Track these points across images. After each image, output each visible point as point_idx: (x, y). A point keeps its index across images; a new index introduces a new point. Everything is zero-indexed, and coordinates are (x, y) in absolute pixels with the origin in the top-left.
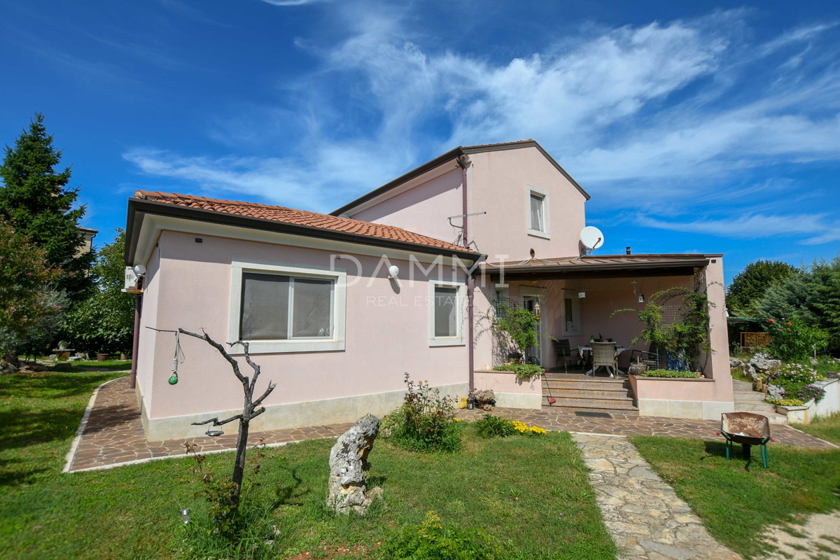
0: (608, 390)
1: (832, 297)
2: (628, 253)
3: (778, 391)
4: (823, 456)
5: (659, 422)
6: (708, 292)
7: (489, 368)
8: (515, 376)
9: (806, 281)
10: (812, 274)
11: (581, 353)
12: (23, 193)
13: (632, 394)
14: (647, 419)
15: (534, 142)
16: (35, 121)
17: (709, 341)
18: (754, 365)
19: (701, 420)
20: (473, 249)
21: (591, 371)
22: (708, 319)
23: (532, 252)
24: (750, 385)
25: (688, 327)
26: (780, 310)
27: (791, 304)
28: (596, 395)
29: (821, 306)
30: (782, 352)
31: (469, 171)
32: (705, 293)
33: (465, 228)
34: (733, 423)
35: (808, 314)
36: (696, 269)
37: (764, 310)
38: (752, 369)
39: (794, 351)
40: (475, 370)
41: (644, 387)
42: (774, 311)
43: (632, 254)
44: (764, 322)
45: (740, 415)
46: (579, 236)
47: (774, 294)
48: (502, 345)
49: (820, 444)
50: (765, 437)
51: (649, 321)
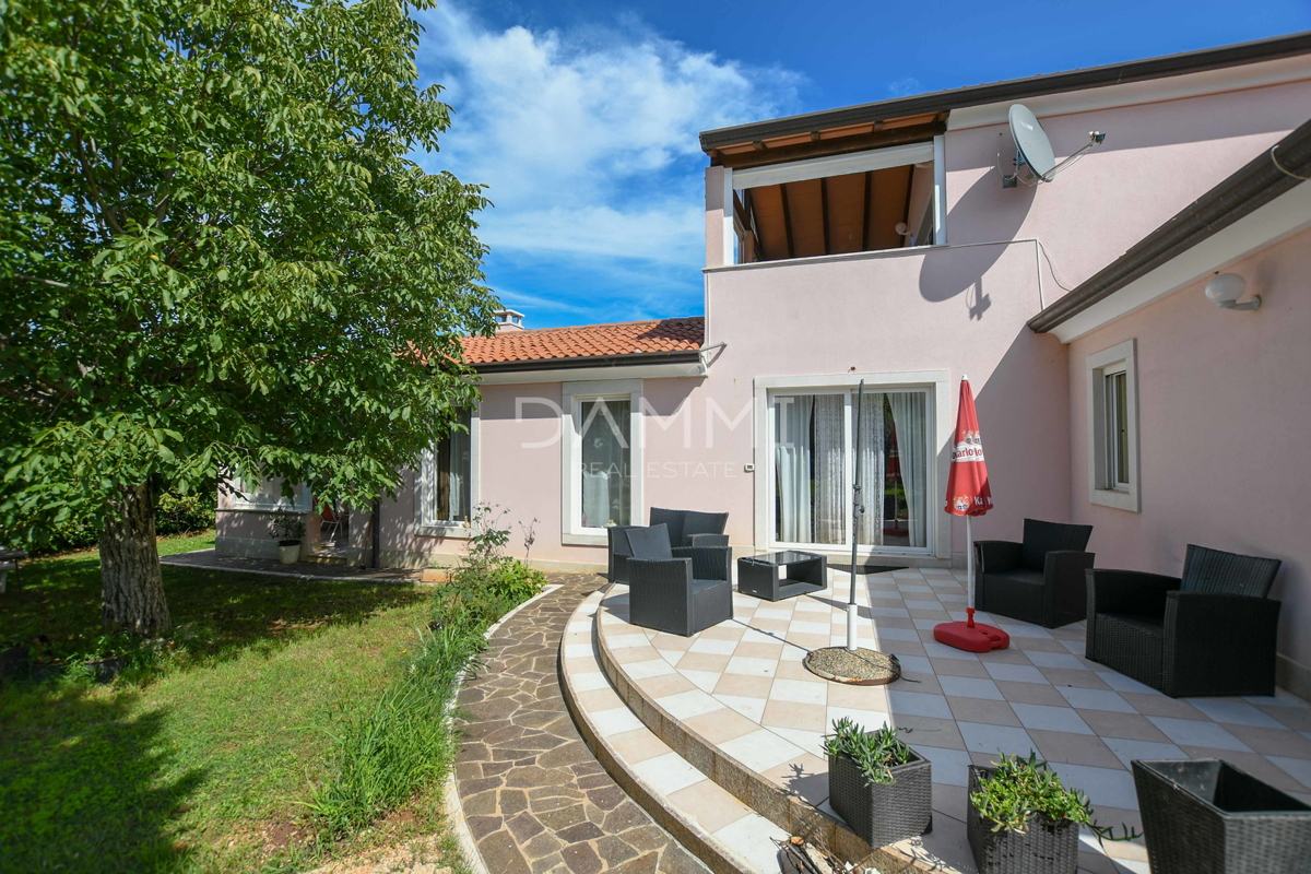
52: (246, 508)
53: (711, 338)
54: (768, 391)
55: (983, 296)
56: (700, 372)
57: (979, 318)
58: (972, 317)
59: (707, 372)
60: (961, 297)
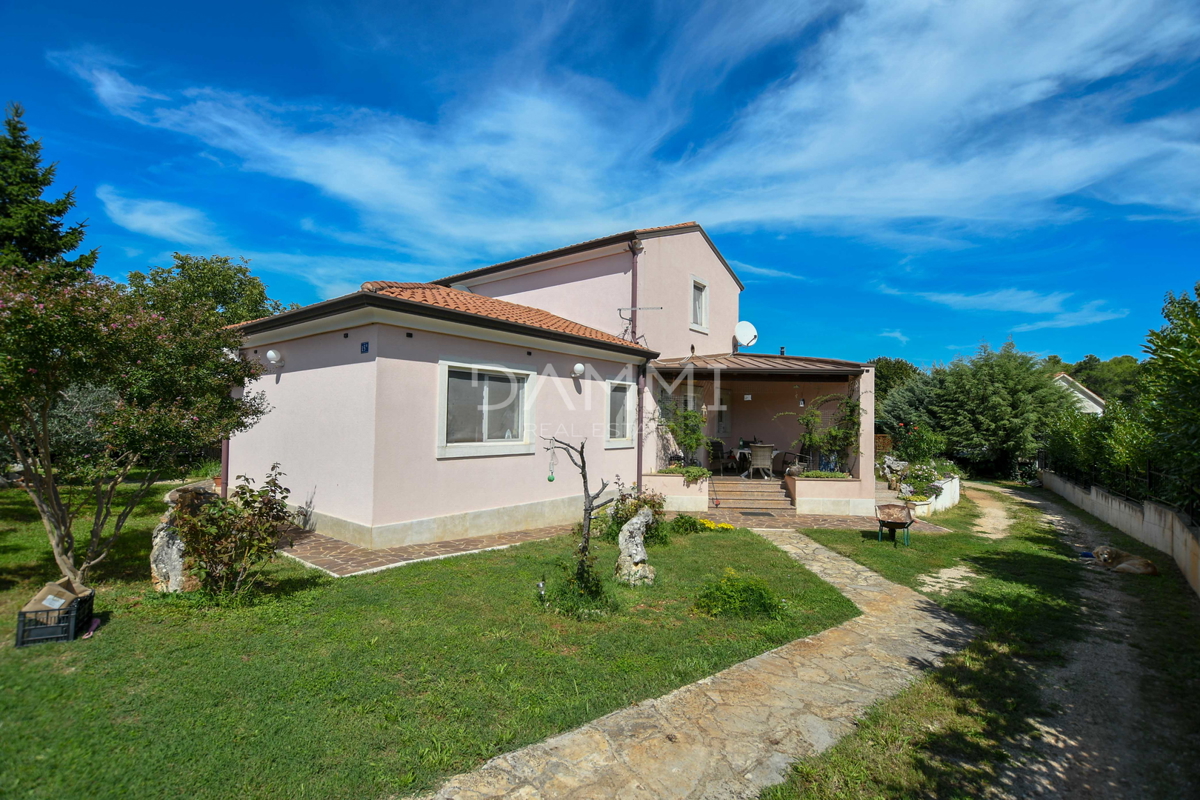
0: (767, 490)
1: (946, 400)
2: (782, 353)
3: (908, 489)
4: (943, 537)
5: (816, 518)
6: (861, 400)
7: (654, 471)
8: (682, 479)
9: (926, 383)
10: (931, 376)
11: (738, 456)
12: (10, 228)
13: (790, 495)
14: (805, 516)
15: (698, 226)
16: (11, 115)
17: (858, 444)
18: (889, 467)
19: (848, 516)
20: (643, 344)
21: (746, 473)
22: (859, 425)
23: (693, 348)
24: (886, 484)
25: (842, 431)
26: (901, 412)
27: (911, 406)
28: (757, 496)
29: (936, 409)
30: (909, 455)
31: (640, 258)
32: (858, 400)
33: (633, 320)
34: (883, 513)
35: (925, 417)
36: (850, 377)
37: (886, 411)
38: (887, 470)
39: (919, 453)
40: (643, 473)
41: (802, 487)
42: (896, 413)
43: (786, 355)
44: (886, 424)
45: (888, 506)
46: (734, 330)
47: (896, 395)
48: (665, 448)
49: (940, 530)
50: (909, 522)
51: (807, 425)
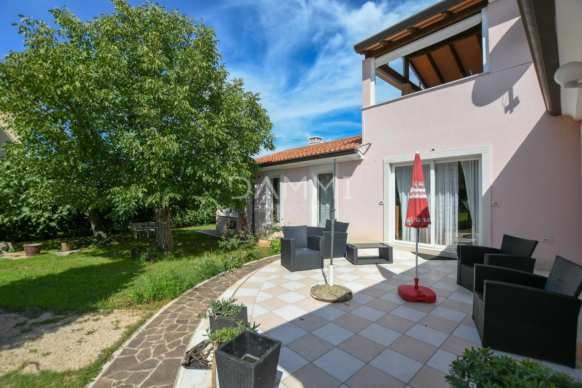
52: (223, 215)
53: (364, 142)
54: (391, 165)
55: (514, 97)
56: (359, 158)
57: (511, 112)
58: (506, 112)
59: (362, 157)
60: (499, 100)
